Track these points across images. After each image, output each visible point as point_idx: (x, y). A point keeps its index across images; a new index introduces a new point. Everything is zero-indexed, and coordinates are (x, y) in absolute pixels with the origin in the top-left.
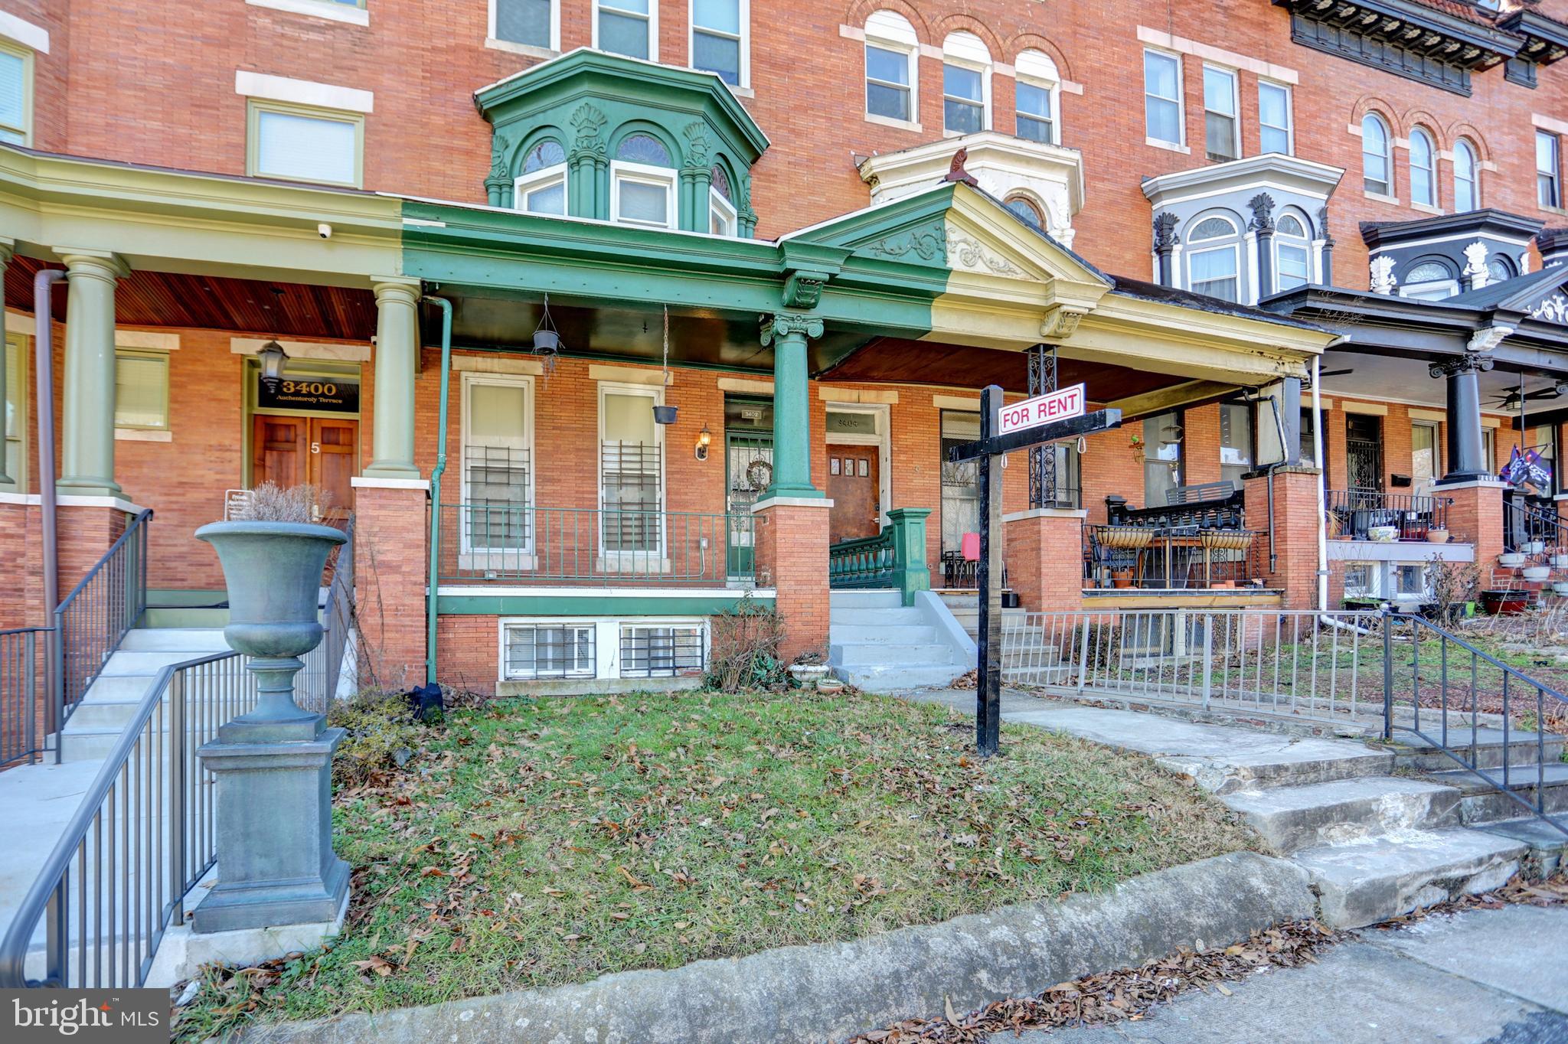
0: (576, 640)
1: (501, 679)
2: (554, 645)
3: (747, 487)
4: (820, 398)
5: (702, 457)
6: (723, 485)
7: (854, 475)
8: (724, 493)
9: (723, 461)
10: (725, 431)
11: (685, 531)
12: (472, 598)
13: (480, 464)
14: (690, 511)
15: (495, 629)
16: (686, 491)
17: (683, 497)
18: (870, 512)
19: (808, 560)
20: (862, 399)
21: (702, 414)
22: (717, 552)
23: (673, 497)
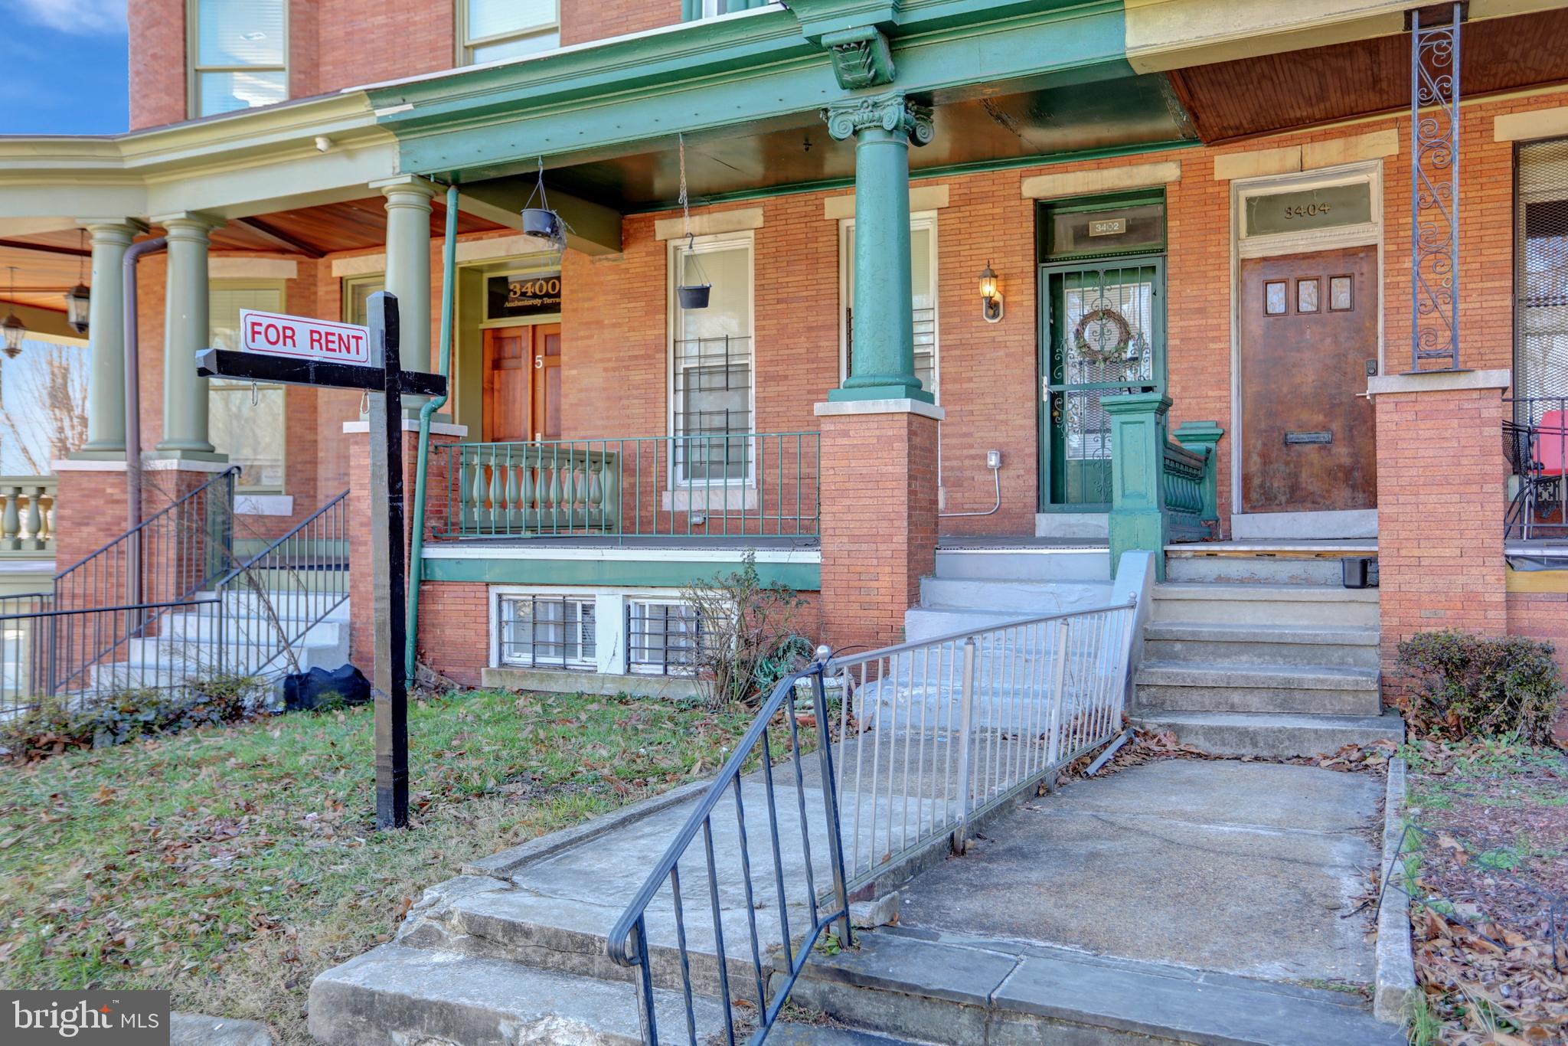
0: (579, 618)
1: (494, 663)
2: (556, 624)
3: (1078, 359)
4: (1217, 177)
5: (995, 316)
6: (1031, 360)
7: (1319, 310)
8: (1034, 373)
9: (1033, 319)
10: (1036, 266)
11: (969, 440)
12: (459, 561)
13: (693, 364)
14: (977, 407)
15: (484, 601)
16: (971, 374)
17: (965, 385)
18: (1354, 379)
19: (870, 501)
20: (1308, 161)
21: (995, 244)
22: (1022, 472)
23: (950, 387)
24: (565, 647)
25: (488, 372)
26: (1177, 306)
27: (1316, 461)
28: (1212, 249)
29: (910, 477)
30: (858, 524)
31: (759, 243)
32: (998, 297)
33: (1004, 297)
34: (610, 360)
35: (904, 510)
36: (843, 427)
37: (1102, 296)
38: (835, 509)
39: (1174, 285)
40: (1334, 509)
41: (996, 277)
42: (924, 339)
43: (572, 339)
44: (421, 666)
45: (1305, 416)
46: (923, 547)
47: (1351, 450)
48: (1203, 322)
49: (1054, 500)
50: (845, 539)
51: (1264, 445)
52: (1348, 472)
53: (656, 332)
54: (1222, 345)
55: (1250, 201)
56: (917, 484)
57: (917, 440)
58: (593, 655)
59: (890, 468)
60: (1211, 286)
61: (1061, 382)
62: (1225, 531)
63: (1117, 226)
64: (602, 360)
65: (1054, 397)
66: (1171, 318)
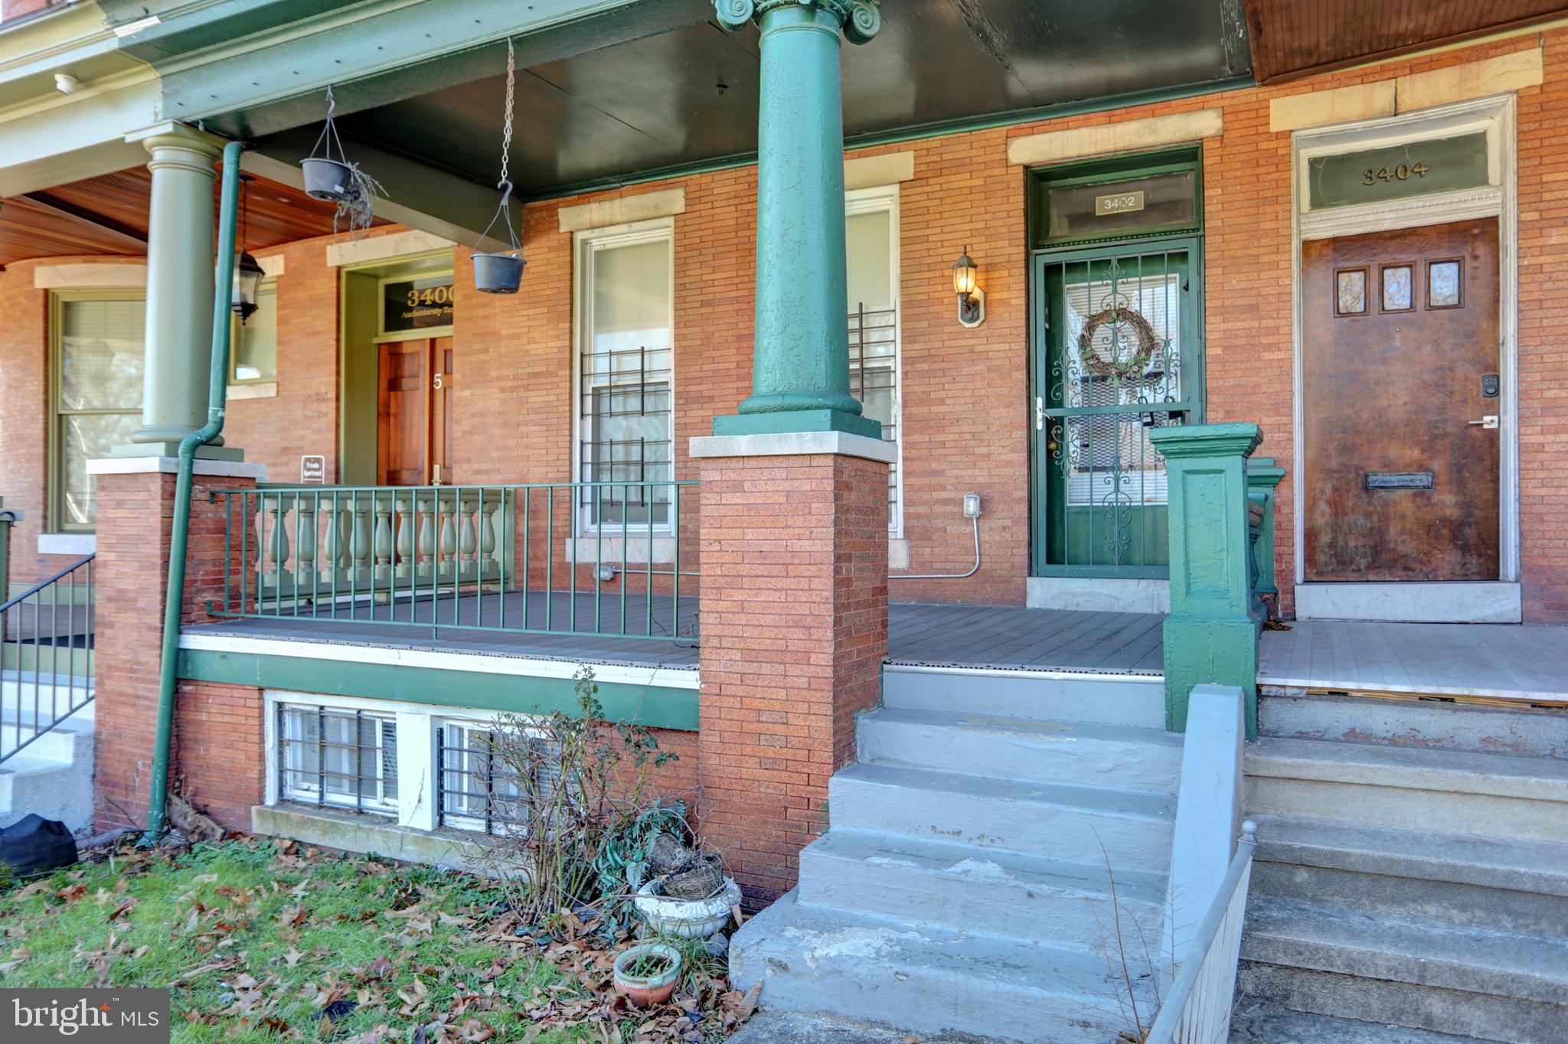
0: (379, 743)
1: (271, 799)
2: (349, 748)
3: (1082, 373)
4: (1274, 127)
5: (972, 320)
6: (1021, 375)
7: (1412, 307)
8: (1024, 393)
9: (1023, 322)
10: (1027, 254)
11: (941, 480)
12: (224, 655)
13: (603, 382)
14: (951, 437)
15: (256, 713)
16: (943, 394)
17: (935, 409)
18: (1465, 401)
19: (775, 596)
20: (1405, 102)
21: (974, 226)
22: (1008, 522)
23: (915, 410)
24: (361, 783)
25: (383, 394)
26: (1218, 303)
27: (1409, 513)
28: (1269, 225)
29: (838, 558)
30: (756, 632)
31: (680, 232)
32: (977, 294)
33: (986, 294)
34: (506, 378)
35: (828, 613)
36: (734, 476)
37: (1115, 291)
38: (721, 606)
39: (1214, 274)
40: (1435, 580)
41: (975, 266)
42: (881, 351)
43: (467, 354)
44: (175, 800)
45: (1394, 452)
46: (860, 665)
47: (1460, 498)
48: (1255, 324)
49: (1050, 560)
50: (737, 656)
51: (1335, 489)
52: (1456, 530)
53: (559, 344)
54: (1282, 355)
55: (1314, 163)
56: (848, 569)
57: (851, 498)
58: (396, 798)
59: (806, 544)
60: (1263, 275)
61: (1060, 404)
62: (1285, 608)
63: (1132, 201)
64: (499, 379)
65: (1050, 423)
66: (1209, 319)
